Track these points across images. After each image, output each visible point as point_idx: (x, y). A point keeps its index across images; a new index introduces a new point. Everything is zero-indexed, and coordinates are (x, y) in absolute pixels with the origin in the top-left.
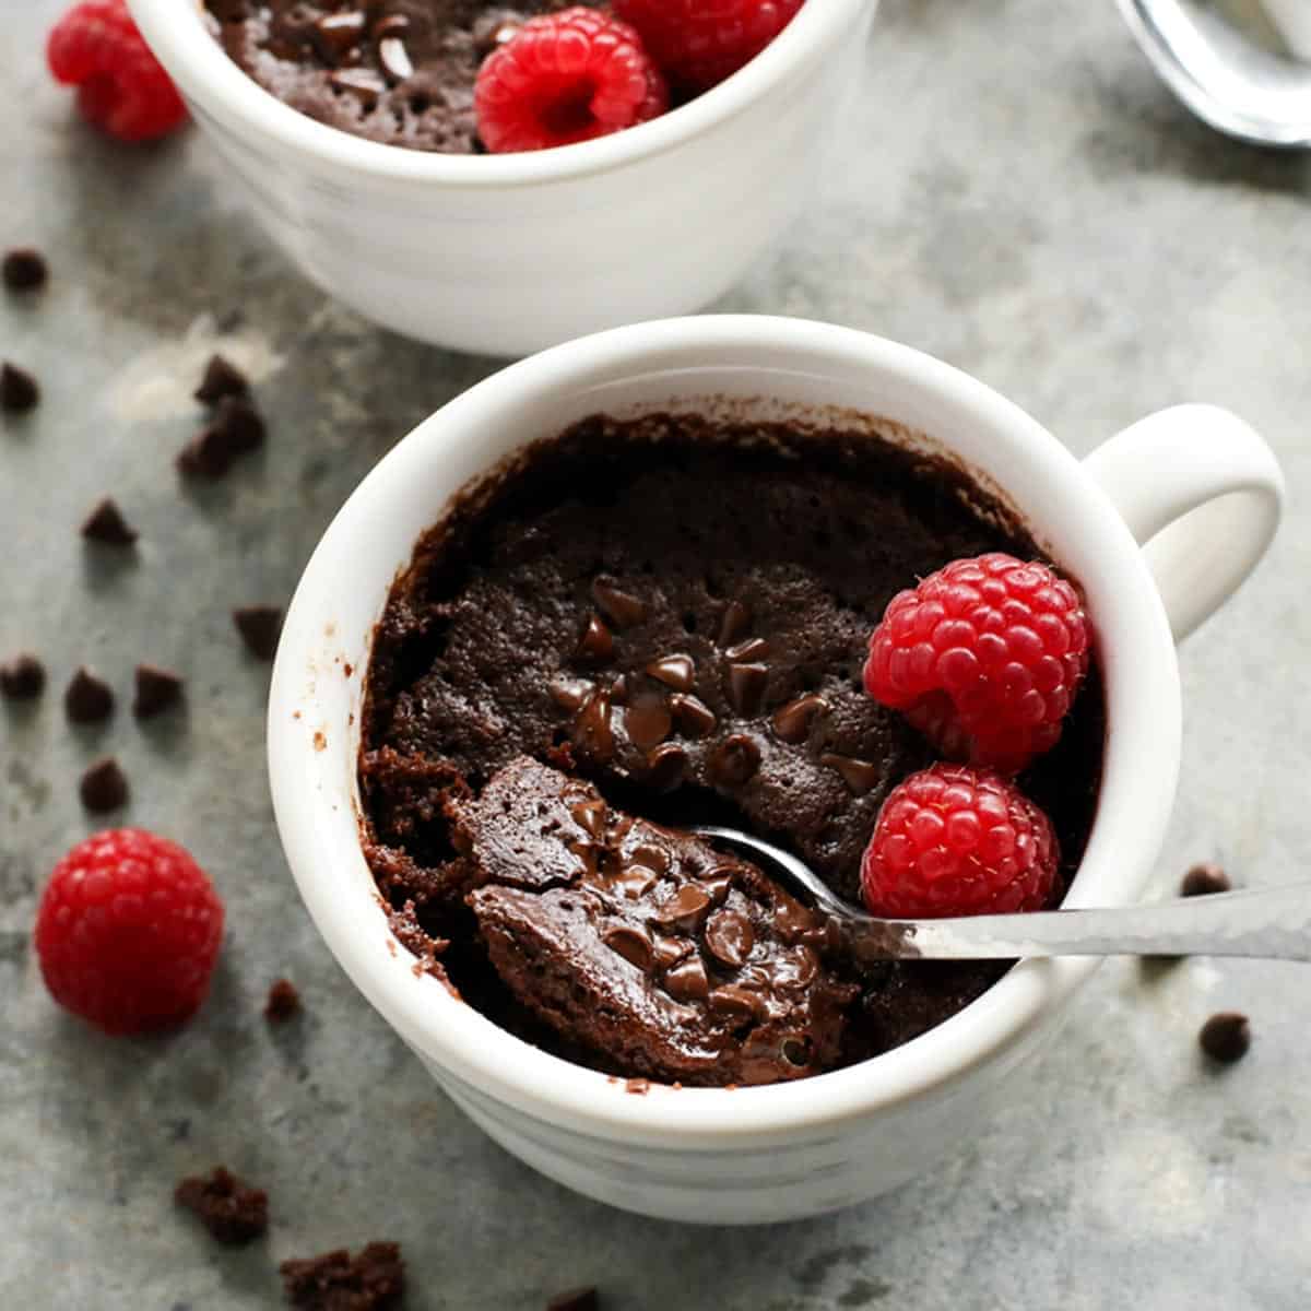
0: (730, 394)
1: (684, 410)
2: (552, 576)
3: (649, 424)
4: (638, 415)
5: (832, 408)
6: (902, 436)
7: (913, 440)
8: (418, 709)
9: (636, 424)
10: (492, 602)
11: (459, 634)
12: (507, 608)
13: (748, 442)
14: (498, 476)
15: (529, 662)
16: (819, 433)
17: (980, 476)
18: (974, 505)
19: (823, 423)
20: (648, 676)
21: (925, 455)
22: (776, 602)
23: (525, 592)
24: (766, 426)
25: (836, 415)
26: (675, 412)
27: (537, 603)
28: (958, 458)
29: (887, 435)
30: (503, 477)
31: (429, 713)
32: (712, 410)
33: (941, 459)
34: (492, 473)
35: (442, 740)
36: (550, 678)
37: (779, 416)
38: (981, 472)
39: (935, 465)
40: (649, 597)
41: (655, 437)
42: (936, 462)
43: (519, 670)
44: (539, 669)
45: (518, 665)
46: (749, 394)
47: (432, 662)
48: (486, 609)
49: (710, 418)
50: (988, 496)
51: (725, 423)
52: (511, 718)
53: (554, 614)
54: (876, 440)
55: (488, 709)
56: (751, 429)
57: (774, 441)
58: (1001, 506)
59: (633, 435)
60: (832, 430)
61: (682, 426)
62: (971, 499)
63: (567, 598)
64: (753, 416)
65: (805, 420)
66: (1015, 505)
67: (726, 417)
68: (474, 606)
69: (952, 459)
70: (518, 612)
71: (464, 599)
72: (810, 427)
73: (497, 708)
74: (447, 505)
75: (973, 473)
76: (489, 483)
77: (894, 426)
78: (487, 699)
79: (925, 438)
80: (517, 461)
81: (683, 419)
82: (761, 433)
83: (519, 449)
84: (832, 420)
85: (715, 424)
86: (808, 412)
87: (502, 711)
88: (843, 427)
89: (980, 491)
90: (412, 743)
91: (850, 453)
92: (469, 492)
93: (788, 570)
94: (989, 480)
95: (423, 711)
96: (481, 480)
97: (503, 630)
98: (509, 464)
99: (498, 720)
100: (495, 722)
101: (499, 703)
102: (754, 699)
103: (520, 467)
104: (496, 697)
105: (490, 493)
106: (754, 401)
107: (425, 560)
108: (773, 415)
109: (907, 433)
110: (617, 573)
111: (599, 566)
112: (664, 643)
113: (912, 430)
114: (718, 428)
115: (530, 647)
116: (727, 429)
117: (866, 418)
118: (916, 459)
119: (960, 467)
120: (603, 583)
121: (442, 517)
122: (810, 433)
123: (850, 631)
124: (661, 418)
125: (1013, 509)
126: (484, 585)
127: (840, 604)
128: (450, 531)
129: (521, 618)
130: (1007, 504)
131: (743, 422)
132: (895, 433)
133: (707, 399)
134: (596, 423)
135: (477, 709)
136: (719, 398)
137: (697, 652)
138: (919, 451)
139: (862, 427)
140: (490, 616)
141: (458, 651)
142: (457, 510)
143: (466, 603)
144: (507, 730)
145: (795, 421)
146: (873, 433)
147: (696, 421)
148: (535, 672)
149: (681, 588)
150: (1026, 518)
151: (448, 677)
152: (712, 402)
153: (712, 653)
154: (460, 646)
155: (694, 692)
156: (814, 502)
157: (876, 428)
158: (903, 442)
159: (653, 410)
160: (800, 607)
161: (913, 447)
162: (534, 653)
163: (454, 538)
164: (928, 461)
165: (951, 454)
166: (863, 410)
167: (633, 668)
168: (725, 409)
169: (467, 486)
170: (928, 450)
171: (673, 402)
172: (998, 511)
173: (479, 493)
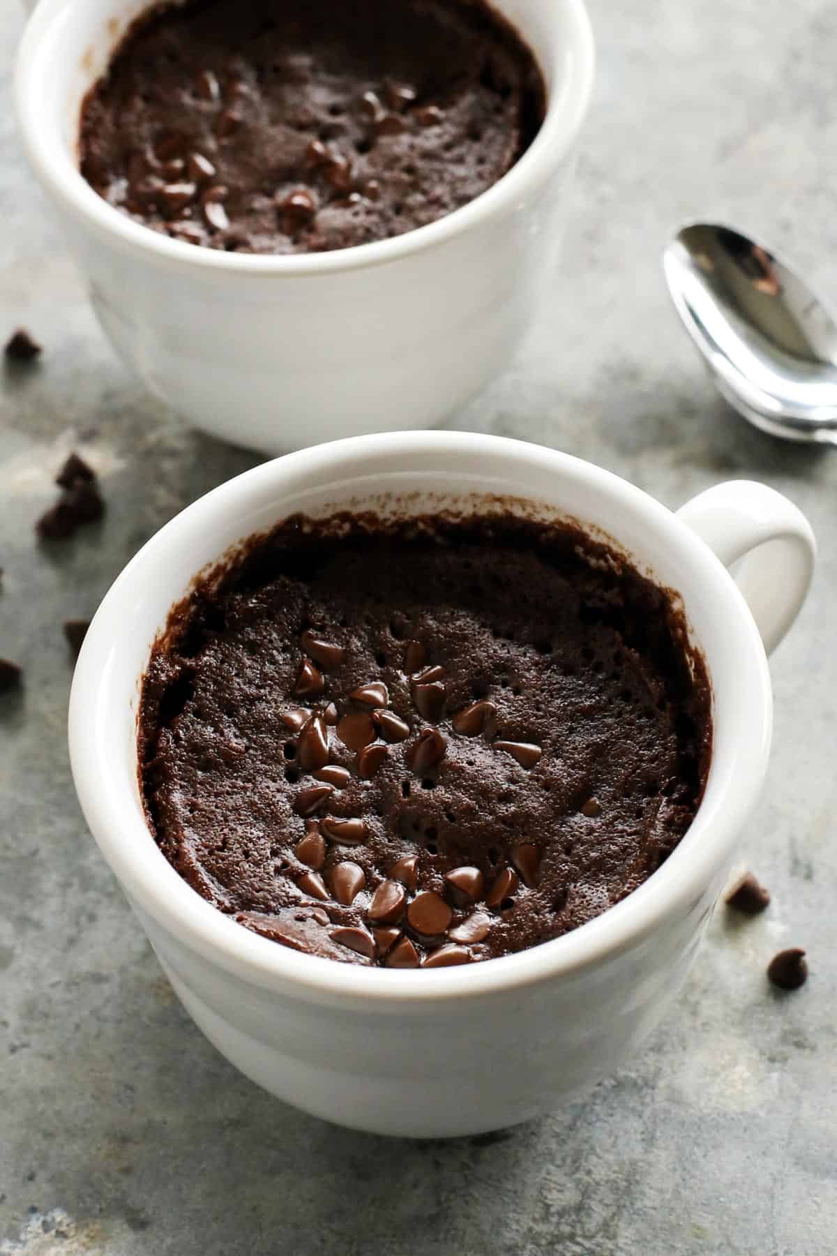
0: (397, 492)
1: (362, 508)
2: (271, 635)
3: (336, 522)
4: (328, 514)
5: (474, 495)
6: (529, 510)
7: (538, 512)
8: (177, 738)
9: (326, 523)
10: (227, 656)
11: (203, 681)
12: (239, 660)
13: (411, 534)
14: (226, 564)
15: (260, 698)
16: (464, 519)
17: (591, 531)
18: (588, 558)
19: (468, 510)
20: (352, 700)
21: (547, 523)
22: (445, 637)
23: (253, 648)
24: (423, 518)
25: (477, 502)
26: (355, 511)
27: (261, 654)
28: (572, 518)
29: (518, 512)
30: (229, 567)
31: (186, 741)
32: (383, 507)
33: (560, 523)
34: (222, 561)
35: (196, 760)
36: (277, 708)
37: (434, 508)
38: (592, 527)
39: (556, 529)
40: (348, 643)
41: (340, 532)
42: (557, 526)
43: (252, 702)
44: (268, 702)
45: (252, 700)
46: (411, 491)
47: (184, 704)
48: (222, 662)
49: (381, 516)
50: (600, 546)
51: (393, 518)
52: (249, 739)
53: (274, 662)
54: (509, 517)
55: (231, 735)
56: (414, 522)
57: (431, 531)
58: (610, 550)
59: (325, 532)
60: (475, 515)
61: (361, 523)
62: (587, 552)
63: (285, 649)
64: (415, 510)
65: (453, 509)
66: (621, 547)
67: (394, 513)
68: (213, 661)
69: (569, 521)
70: (248, 663)
71: (205, 655)
72: (458, 515)
73: (237, 734)
74: (190, 585)
75: (586, 529)
76: (220, 569)
77: (522, 502)
78: (229, 726)
79: (547, 508)
80: (240, 553)
81: (361, 516)
82: (421, 526)
83: (241, 542)
84: (475, 506)
85: (386, 520)
86: (455, 501)
87: (242, 734)
88: (483, 511)
89: (593, 543)
90: (175, 765)
91: (490, 533)
92: (205, 575)
93: (453, 613)
94: (599, 531)
95: (181, 739)
96: (214, 566)
97: (237, 675)
98: (234, 555)
99: (239, 741)
100: (237, 743)
101: (240, 729)
102: (436, 708)
103: (242, 558)
104: (236, 725)
105: (220, 578)
106: (415, 496)
107: (177, 628)
108: (428, 508)
109: (534, 507)
110: (322, 629)
111: (307, 624)
112: (363, 675)
113: (537, 504)
114: (389, 523)
115: (258, 687)
116: (396, 524)
117: (499, 500)
118: (541, 528)
119: (576, 526)
120: (310, 636)
121: (187, 595)
122: (457, 521)
123: (506, 651)
124: (344, 517)
125: (619, 551)
126: (218, 645)
127: (496, 635)
128: (193, 608)
129: (250, 667)
130: (615, 548)
131: (406, 517)
132: (524, 509)
133: (379, 497)
134: (296, 520)
135: (222, 734)
136: (388, 496)
137: (389, 679)
138: (544, 520)
139: (498, 509)
140: (225, 666)
141: (203, 695)
142: (198, 590)
143: (205, 659)
144: (247, 748)
145: (446, 511)
146: (507, 511)
147: (371, 518)
148: (264, 704)
149: (371, 635)
150: (630, 555)
151: (197, 713)
152: (383, 500)
153: (399, 678)
154: (205, 690)
155: (390, 708)
156: (468, 565)
157: (509, 508)
158: (530, 515)
159: (339, 509)
160: (465, 638)
161: (537, 518)
162: (262, 691)
163: (197, 614)
164: (550, 528)
165: (567, 517)
166: (498, 494)
167: (341, 696)
168: (392, 506)
169: (204, 570)
170: (549, 517)
171: (354, 502)
172: (609, 556)
173: (213, 577)
